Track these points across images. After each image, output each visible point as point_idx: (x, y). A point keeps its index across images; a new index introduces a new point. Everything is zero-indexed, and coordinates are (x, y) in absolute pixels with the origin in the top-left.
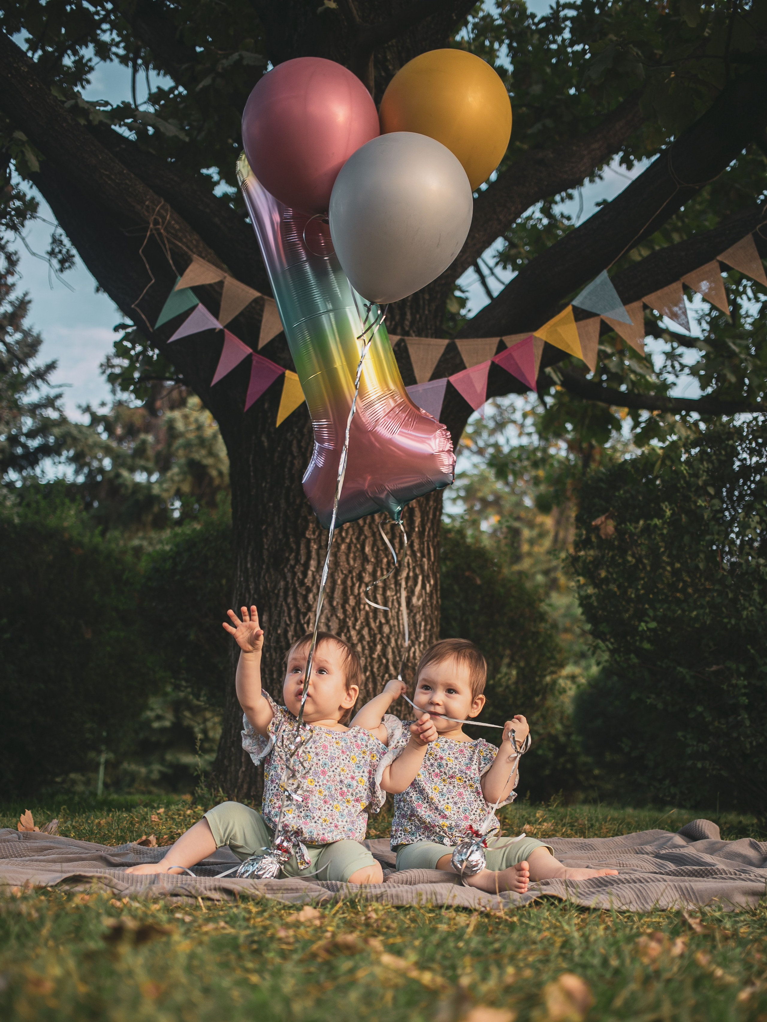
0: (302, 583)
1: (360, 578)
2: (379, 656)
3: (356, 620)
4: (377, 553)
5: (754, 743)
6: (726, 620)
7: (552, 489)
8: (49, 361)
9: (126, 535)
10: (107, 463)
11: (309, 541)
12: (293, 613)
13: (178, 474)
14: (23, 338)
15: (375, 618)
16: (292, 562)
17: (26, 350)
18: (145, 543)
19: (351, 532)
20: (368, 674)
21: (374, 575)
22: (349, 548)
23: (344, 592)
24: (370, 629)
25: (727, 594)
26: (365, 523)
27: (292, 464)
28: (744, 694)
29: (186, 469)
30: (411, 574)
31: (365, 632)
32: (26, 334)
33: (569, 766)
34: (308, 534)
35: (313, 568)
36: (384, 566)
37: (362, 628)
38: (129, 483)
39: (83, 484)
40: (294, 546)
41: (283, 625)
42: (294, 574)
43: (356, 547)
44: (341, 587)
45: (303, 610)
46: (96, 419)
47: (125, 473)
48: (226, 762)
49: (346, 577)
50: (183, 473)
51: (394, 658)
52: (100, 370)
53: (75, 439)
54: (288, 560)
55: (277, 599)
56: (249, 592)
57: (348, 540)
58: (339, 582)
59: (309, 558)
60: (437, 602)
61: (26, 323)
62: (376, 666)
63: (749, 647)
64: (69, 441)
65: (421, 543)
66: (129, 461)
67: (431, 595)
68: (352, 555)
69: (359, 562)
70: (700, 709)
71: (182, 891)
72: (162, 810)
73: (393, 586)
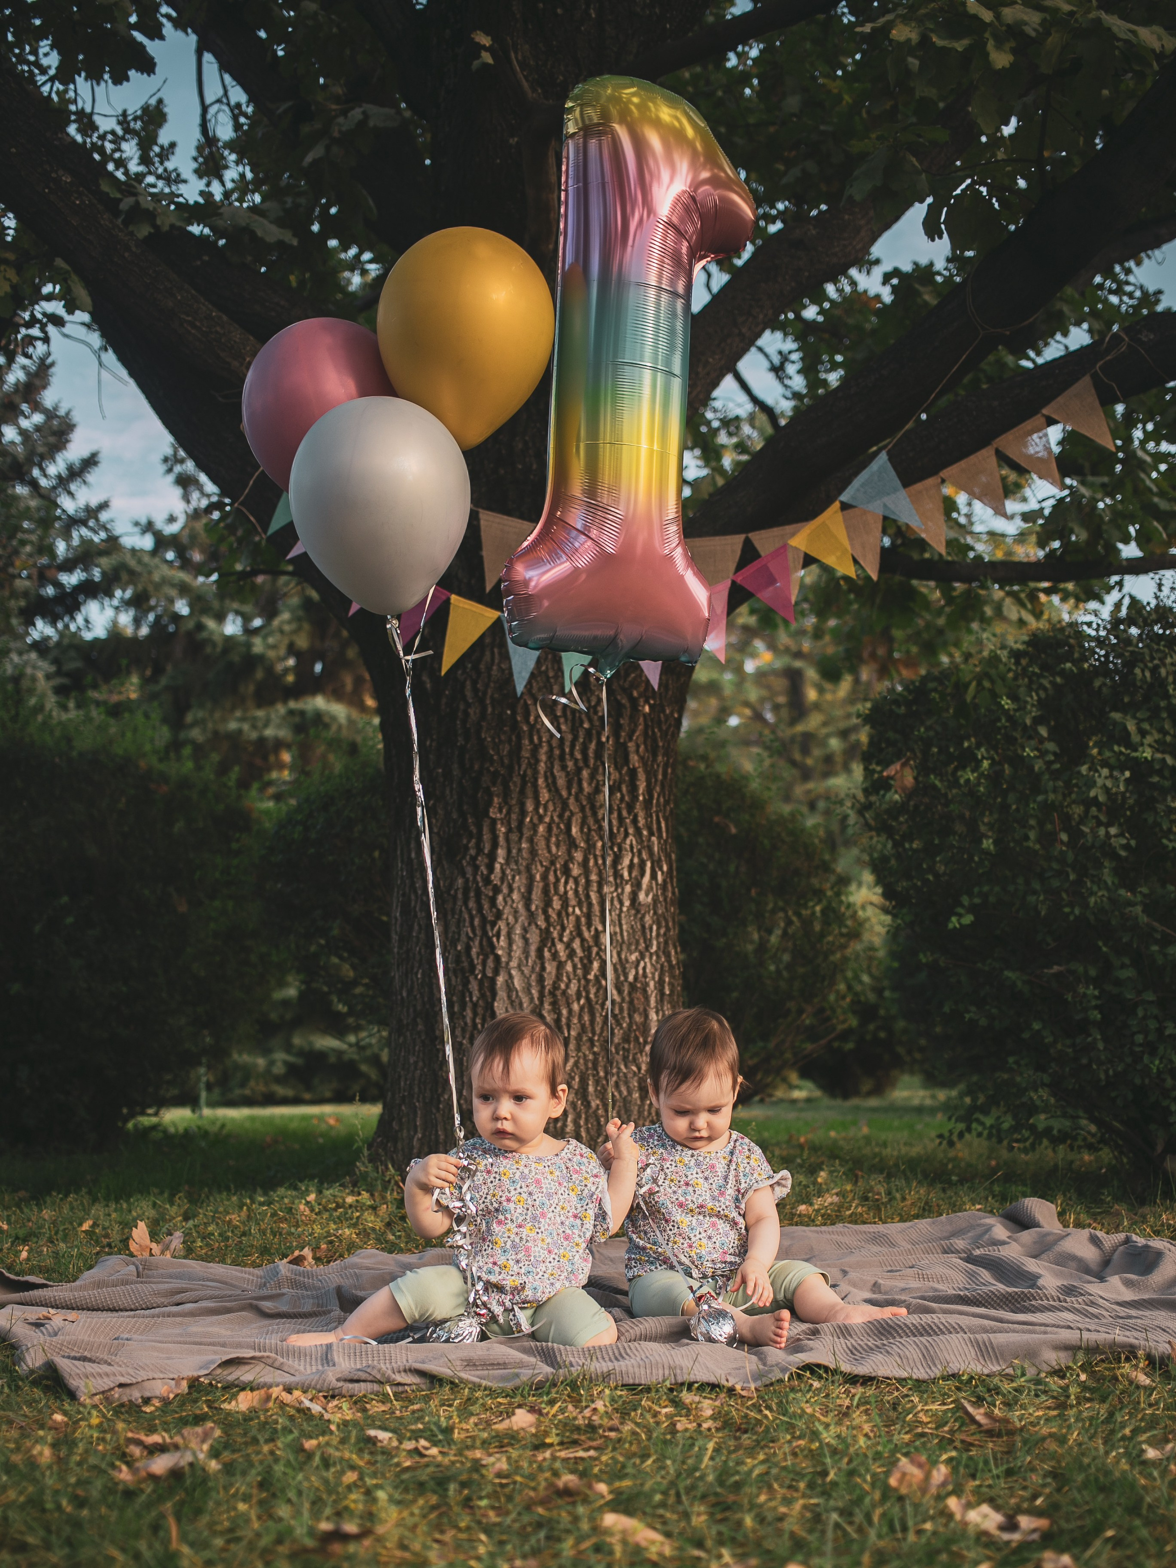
0: (487, 881)
1: (567, 871)
2: (596, 976)
3: (563, 929)
4: (588, 834)
5: (1111, 1072)
6: (1067, 910)
7: (841, 649)
8: (85, 453)
9: (217, 715)
10: (182, 608)
11: (494, 822)
12: (477, 922)
13: (289, 622)
14: (46, 422)
15: (589, 925)
16: (473, 852)
17: (52, 440)
18: (246, 727)
19: (551, 807)
20: (582, 1001)
21: (585, 864)
22: (549, 829)
23: (546, 891)
24: (583, 940)
25: (1068, 875)
26: (570, 794)
27: (466, 714)
28: (1096, 1007)
29: (301, 613)
30: (636, 860)
31: (576, 944)
32: (51, 415)
33: (882, 1035)
34: (493, 813)
35: (501, 860)
36: (598, 853)
37: (572, 940)
38: (216, 638)
39: (148, 637)
40: (473, 829)
41: (463, 938)
42: (476, 868)
43: (558, 827)
44: (541, 885)
45: (490, 918)
46: (162, 542)
47: (211, 624)
48: (395, 1125)
49: (547, 870)
50: (297, 619)
51: (617, 977)
52: (163, 468)
53: (132, 573)
54: (467, 848)
55: (455, 903)
56: (416, 892)
57: (547, 819)
58: (538, 877)
59: (495, 845)
60: (673, 893)
61: (48, 398)
62: (593, 990)
63: (1100, 943)
64: (124, 576)
65: (648, 815)
66: (216, 604)
67: (664, 887)
68: (553, 839)
69: (563, 848)
70: (1036, 1026)
71: (364, 1376)
72: (312, 1197)
73: (611, 879)
